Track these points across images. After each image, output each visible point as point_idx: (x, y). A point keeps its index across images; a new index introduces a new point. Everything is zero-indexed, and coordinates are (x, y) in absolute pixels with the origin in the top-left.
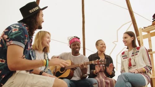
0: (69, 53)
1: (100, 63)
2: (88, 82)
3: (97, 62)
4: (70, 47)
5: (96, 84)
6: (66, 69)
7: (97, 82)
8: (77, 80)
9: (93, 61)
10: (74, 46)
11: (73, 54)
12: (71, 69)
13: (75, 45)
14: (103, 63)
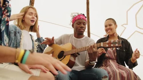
0: (71, 35)
1: (112, 45)
2: (95, 75)
3: (108, 44)
4: (73, 26)
5: (106, 77)
6: (64, 55)
7: (107, 75)
8: (79, 70)
9: (102, 43)
10: (78, 24)
11: (75, 36)
12: (71, 55)
13: (80, 23)
14: (117, 45)
